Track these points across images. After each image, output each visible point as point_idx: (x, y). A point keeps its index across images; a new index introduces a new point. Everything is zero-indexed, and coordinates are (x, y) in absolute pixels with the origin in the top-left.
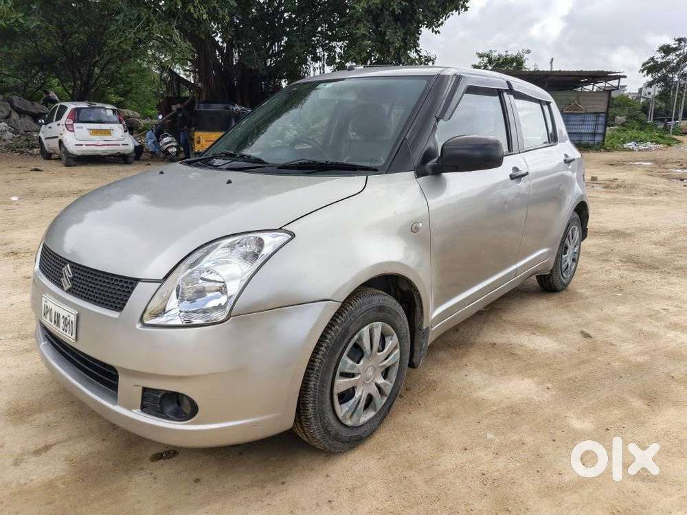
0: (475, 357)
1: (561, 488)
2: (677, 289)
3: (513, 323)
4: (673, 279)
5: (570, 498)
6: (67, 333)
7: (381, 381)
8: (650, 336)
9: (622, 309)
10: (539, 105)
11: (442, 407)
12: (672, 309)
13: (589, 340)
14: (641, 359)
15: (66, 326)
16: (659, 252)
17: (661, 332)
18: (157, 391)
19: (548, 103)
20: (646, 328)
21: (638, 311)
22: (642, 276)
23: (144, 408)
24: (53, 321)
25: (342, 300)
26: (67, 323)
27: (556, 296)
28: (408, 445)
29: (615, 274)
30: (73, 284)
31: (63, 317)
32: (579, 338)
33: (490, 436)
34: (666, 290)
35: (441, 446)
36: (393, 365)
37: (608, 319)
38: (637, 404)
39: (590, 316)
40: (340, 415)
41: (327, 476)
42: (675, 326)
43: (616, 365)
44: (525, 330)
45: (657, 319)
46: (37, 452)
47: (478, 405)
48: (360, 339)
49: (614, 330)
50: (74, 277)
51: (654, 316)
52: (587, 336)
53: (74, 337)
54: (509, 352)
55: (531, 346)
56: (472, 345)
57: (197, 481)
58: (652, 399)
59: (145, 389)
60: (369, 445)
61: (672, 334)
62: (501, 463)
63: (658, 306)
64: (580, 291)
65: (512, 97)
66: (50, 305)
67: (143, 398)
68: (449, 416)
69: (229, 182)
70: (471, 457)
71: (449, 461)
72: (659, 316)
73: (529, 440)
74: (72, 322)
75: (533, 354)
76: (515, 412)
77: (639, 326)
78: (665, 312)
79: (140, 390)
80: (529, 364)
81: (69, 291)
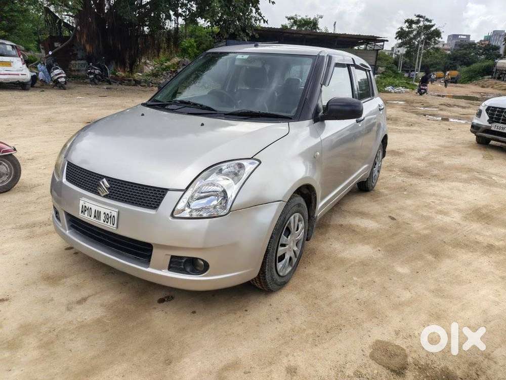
0: (333, 233)
1: (401, 304)
2: (437, 189)
3: (349, 212)
4: (433, 183)
5: (407, 310)
6: (109, 224)
7: (295, 249)
8: (428, 218)
9: (409, 202)
10: (365, 72)
11: (323, 263)
12: (437, 202)
13: (395, 221)
14: (426, 232)
15: (108, 219)
16: (421, 165)
17: (434, 215)
18: (181, 258)
19: (369, 71)
20: (425, 214)
21: (418, 203)
22: (414, 181)
23: (170, 268)
24: (93, 216)
25: (287, 201)
26: (108, 217)
27: (368, 194)
28: (310, 285)
29: (399, 180)
30: (111, 192)
31: (105, 213)
32: (389, 220)
33: (355, 278)
34: (431, 190)
35: (329, 286)
36: (301, 240)
37: (402, 208)
38: (430, 257)
39: (392, 206)
40: (278, 269)
41: (271, 305)
42: (441, 212)
43: (413, 236)
44: (357, 216)
45: (431, 208)
46: (80, 302)
47: (342, 262)
48: (290, 223)
49: (407, 215)
50: (111, 187)
51: (428, 206)
52: (393, 219)
53: (115, 226)
54: (352, 230)
55: (363, 226)
56: (329, 226)
57: (194, 312)
58: (437, 254)
59: (172, 257)
60: (288, 287)
61: (439, 217)
62: (365, 293)
63: (429, 200)
64: (381, 191)
65: (354, 68)
66: (88, 205)
67: (171, 262)
68: (328, 269)
69: (202, 125)
70: (348, 291)
71: (337, 293)
72: (431, 206)
73: (377, 280)
74: (114, 216)
75: (365, 230)
76: (365, 265)
77: (420, 212)
78: (433, 204)
79: (169, 257)
80: (364, 236)
81: (106, 196)
